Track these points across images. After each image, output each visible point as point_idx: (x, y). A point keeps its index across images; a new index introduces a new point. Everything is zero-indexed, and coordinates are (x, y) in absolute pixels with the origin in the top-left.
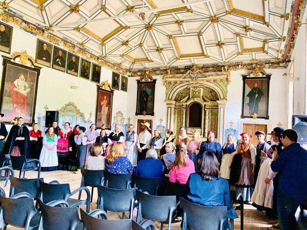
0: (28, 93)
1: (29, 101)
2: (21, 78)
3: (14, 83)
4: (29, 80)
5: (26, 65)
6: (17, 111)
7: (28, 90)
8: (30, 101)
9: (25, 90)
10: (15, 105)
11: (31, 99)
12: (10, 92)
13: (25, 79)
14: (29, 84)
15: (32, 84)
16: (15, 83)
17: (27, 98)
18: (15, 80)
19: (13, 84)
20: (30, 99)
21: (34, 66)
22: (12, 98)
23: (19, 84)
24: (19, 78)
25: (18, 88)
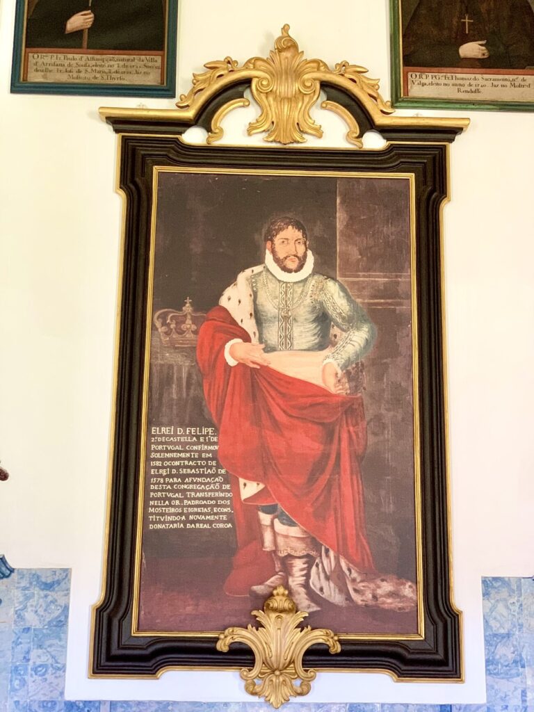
0: (360, 367)
1: (371, 440)
2: (281, 255)
3: (223, 302)
4: (355, 253)
5: (311, 143)
6: (275, 534)
7: (356, 340)
8: (388, 434)
9: (324, 341)
10: (249, 489)
11: (388, 416)
12: (200, 385)
13: (316, 252)
14: (360, 287)
15: (381, 280)
16: (236, 300)
17: (350, 408)
18: (231, 280)
19: (213, 314)
20: (378, 418)
21: (384, 131)
22: (216, 431)
23: (270, 306)
24: (259, 260)
25: (261, 340)
